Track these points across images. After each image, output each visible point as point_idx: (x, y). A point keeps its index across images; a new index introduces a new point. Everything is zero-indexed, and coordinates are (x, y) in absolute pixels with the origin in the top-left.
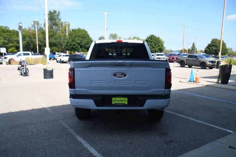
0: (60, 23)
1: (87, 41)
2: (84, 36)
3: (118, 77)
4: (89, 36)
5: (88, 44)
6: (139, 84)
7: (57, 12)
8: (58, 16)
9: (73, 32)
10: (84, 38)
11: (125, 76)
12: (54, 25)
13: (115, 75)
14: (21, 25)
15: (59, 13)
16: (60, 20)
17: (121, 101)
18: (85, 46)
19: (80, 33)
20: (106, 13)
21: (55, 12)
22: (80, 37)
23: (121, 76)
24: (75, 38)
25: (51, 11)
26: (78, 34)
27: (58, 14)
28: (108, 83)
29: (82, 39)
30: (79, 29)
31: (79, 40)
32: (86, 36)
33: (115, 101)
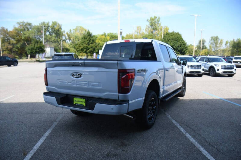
0: (160, 27)
1: (180, 44)
2: (178, 39)
3: (75, 77)
4: (183, 39)
5: (181, 46)
6: (92, 86)
7: (158, 18)
8: (158, 21)
9: (167, 35)
10: (177, 41)
11: (81, 76)
12: (154, 30)
13: (73, 75)
14: (121, 31)
15: (159, 18)
16: (160, 25)
17: (80, 101)
18: (177, 49)
19: (173, 36)
20: (196, 15)
21: (156, 18)
22: (173, 40)
23: (77, 76)
24: (168, 41)
25: (152, 17)
26: (171, 37)
27: (158, 20)
28: (69, 82)
29: (175, 42)
30: (173, 32)
31: (172, 42)
32: (180, 39)
33: (76, 101)
